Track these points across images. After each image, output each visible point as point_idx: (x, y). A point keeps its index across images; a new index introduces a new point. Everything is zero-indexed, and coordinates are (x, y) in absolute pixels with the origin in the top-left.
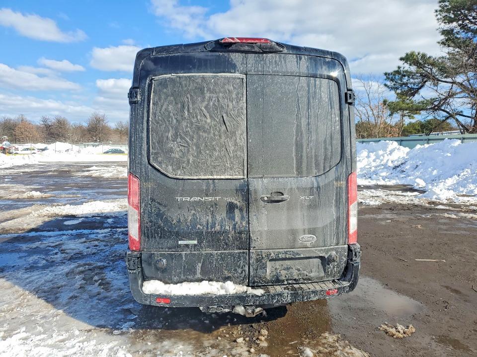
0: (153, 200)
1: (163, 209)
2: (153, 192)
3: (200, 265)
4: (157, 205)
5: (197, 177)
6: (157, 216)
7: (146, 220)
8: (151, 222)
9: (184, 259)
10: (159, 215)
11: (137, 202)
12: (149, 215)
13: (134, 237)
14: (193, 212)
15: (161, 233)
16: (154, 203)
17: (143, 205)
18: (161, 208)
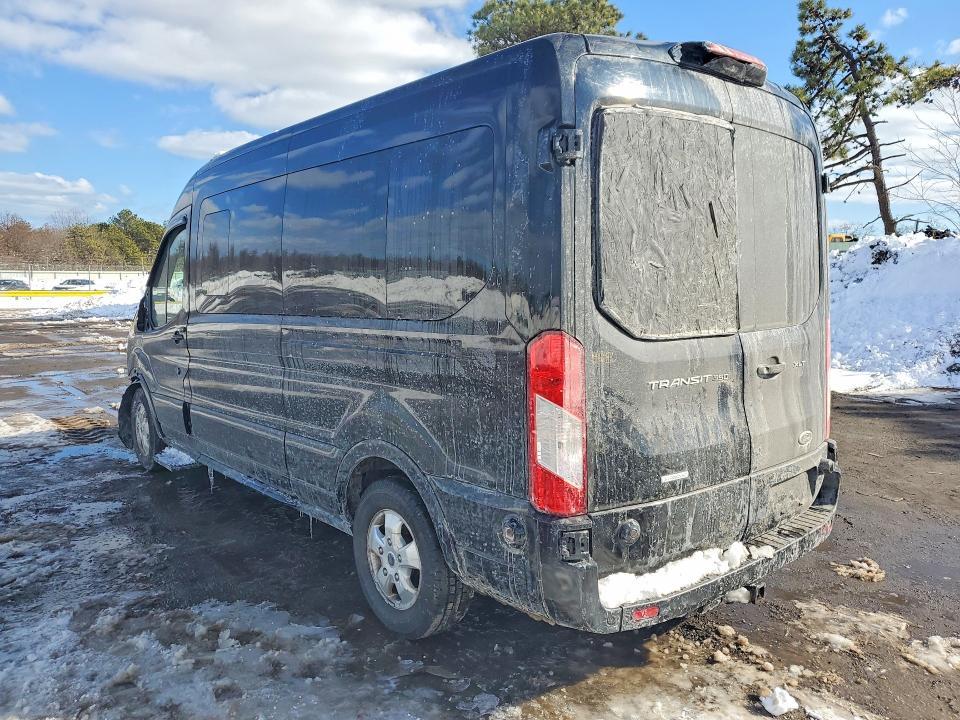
0: (609, 392)
1: (627, 411)
2: (608, 372)
3: (691, 520)
4: (617, 403)
5: (678, 334)
6: (618, 427)
7: (599, 439)
8: (609, 440)
9: (670, 514)
10: (622, 424)
11: (580, 399)
12: (603, 427)
13: (573, 484)
14: (674, 411)
15: (630, 464)
16: (610, 398)
17: (591, 406)
18: (624, 407)
